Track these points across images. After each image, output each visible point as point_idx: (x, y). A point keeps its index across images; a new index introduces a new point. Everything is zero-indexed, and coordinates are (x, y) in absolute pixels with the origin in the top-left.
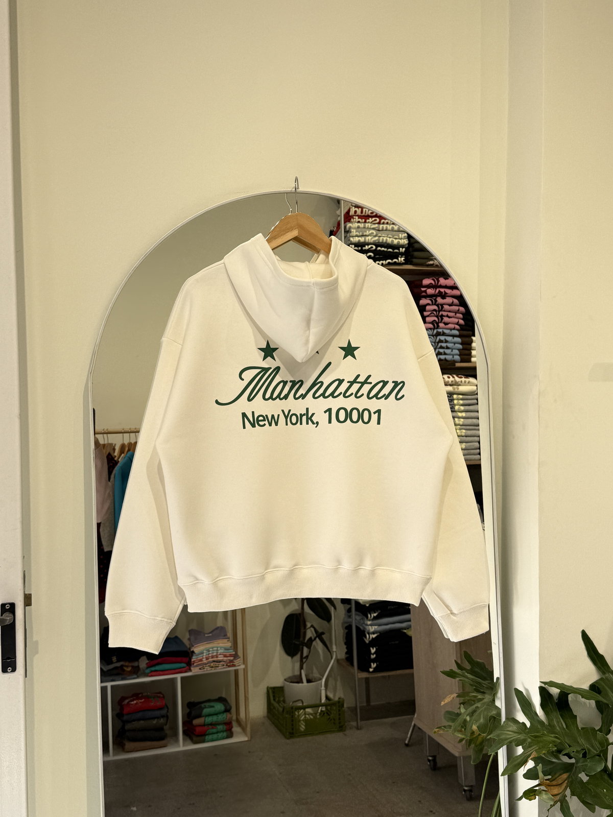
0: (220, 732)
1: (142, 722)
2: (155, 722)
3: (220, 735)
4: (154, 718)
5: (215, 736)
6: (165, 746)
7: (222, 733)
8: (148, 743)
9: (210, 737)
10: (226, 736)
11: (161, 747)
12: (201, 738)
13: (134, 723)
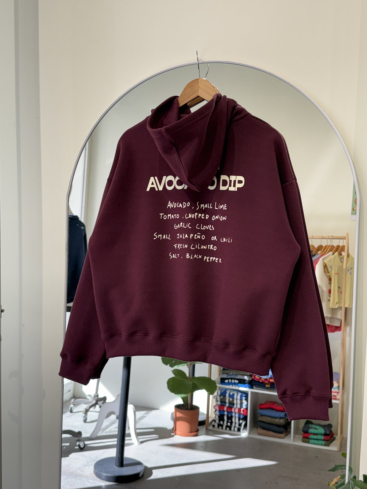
0: (321, 440)
1: (269, 418)
2: (277, 420)
3: (320, 442)
4: (277, 418)
5: (316, 442)
6: (283, 438)
7: (321, 441)
8: (272, 433)
9: (313, 441)
10: (324, 444)
11: (280, 438)
12: (307, 440)
13: (264, 417)
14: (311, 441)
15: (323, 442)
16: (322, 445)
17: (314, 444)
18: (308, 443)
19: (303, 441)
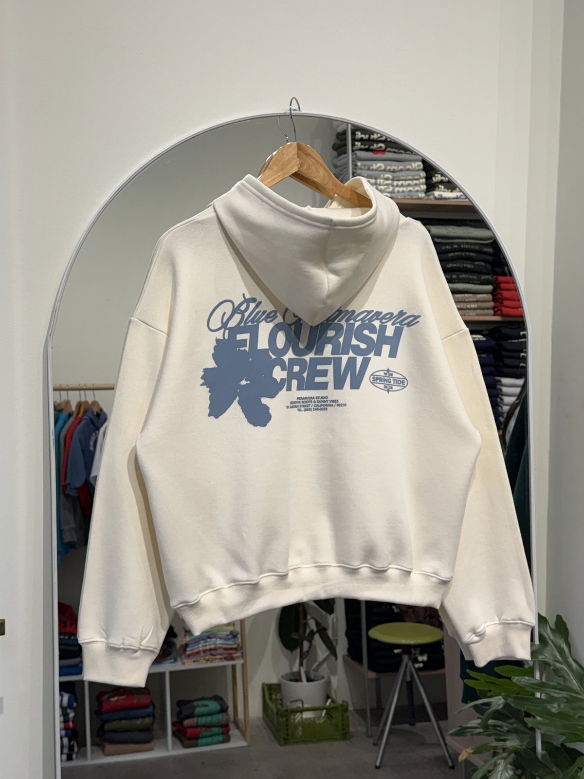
1: (124, 722)
2: (139, 722)
3: (215, 739)
4: (137, 718)
5: (209, 740)
6: (151, 749)
7: (217, 737)
8: (131, 746)
9: (204, 741)
10: (221, 740)
11: (147, 750)
12: (193, 742)
13: (114, 722)
14: (200, 741)
15: (221, 738)
16: (219, 743)
17: (207, 745)
18: (196, 746)
19: (186, 746)
